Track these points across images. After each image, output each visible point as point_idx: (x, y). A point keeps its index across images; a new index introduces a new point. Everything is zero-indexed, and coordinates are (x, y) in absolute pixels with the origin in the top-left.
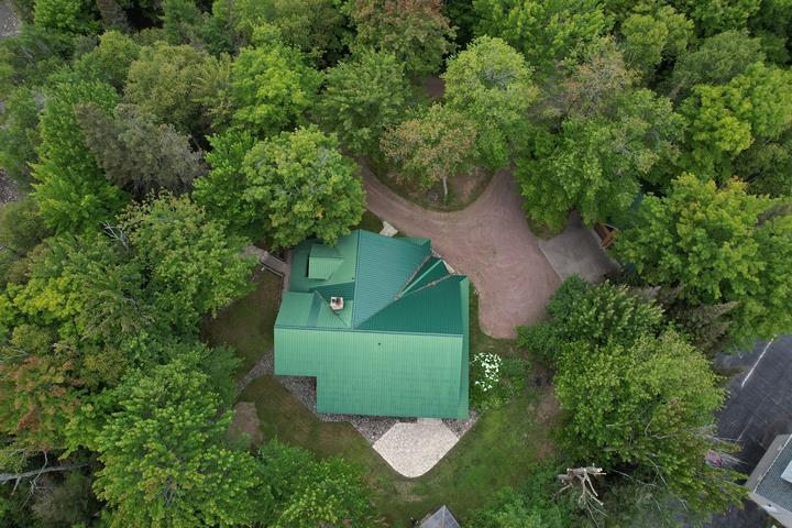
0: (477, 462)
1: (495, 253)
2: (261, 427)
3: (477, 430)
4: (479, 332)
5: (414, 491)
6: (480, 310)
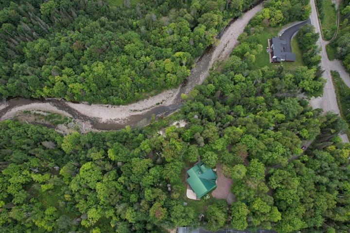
1: (224, 187)
4: (211, 193)
5: (186, 198)
6: (214, 191)
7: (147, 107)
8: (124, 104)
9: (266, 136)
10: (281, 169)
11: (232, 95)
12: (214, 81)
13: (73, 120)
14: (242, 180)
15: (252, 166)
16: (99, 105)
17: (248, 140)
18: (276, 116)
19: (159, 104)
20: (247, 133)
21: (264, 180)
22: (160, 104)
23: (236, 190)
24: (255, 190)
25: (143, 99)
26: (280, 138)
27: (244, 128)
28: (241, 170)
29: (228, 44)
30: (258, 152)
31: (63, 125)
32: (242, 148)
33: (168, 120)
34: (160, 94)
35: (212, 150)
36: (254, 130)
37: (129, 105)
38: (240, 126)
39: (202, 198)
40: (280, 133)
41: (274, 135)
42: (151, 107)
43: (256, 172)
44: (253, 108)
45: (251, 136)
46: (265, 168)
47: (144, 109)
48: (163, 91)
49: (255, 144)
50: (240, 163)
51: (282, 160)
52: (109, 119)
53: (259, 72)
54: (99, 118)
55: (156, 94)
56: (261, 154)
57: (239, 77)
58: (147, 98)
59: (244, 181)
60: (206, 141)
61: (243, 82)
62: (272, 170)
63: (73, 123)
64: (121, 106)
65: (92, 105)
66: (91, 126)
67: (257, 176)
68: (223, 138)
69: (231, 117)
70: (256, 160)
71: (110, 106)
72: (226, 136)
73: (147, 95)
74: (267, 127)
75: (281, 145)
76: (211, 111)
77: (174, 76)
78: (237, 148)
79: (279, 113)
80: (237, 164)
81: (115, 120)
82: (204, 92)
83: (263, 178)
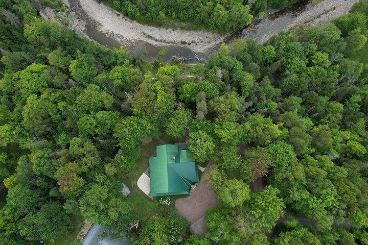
0: (142, 200)
1: (201, 202)
2: (146, 144)
3: (150, 200)
4: (176, 199)
5: (134, 184)
6: (183, 199)
7: (167, 39)
8: (139, 21)
9: (316, 162)
10: (310, 230)
11: (294, 77)
12: (279, 45)
13: (67, 10)
14: (232, 208)
15: (263, 197)
16: (109, 8)
17: (281, 150)
18: (350, 143)
19: (185, 43)
20: (287, 140)
21: (270, 231)
22: (187, 45)
23: (212, 220)
24: (242, 239)
25: (167, 27)
26: (339, 179)
27: (286, 131)
28: (239, 192)
29: (330, 12)
30: (286, 179)
31: (52, 10)
32: (263, 159)
33: (184, 69)
34: (194, 32)
35: (212, 133)
36: (302, 141)
37: (146, 26)
38: (281, 124)
39: (158, 198)
40: (343, 172)
41: (332, 168)
42: (172, 43)
43: (264, 210)
44: (316, 114)
45: (290, 148)
46: (283, 213)
47: (161, 41)
48: (200, 30)
49: (290, 164)
50: (245, 181)
51: (322, 218)
52: (111, 31)
53: (358, 67)
54: (99, 24)
55: (189, 29)
56: (290, 186)
57: (322, 57)
58: (174, 28)
59: (234, 213)
60: (212, 115)
61: (325, 68)
62: (293, 223)
63: (65, 14)
64: (135, 22)
65: (102, 4)
66: (84, 28)
67: (260, 217)
68: (241, 126)
69: (274, 105)
70: (275, 191)
71: (122, 16)
72: (248, 125)
73: (176, 24)
74: (323, 151)
75: (335, 192)
76: (249, 79)
77: (226, 13)
78: (254, 153)
79: (357, 141)
80: (239, 178)
81: (118, 36)
82: (255, 53)
83: (270, 227)
